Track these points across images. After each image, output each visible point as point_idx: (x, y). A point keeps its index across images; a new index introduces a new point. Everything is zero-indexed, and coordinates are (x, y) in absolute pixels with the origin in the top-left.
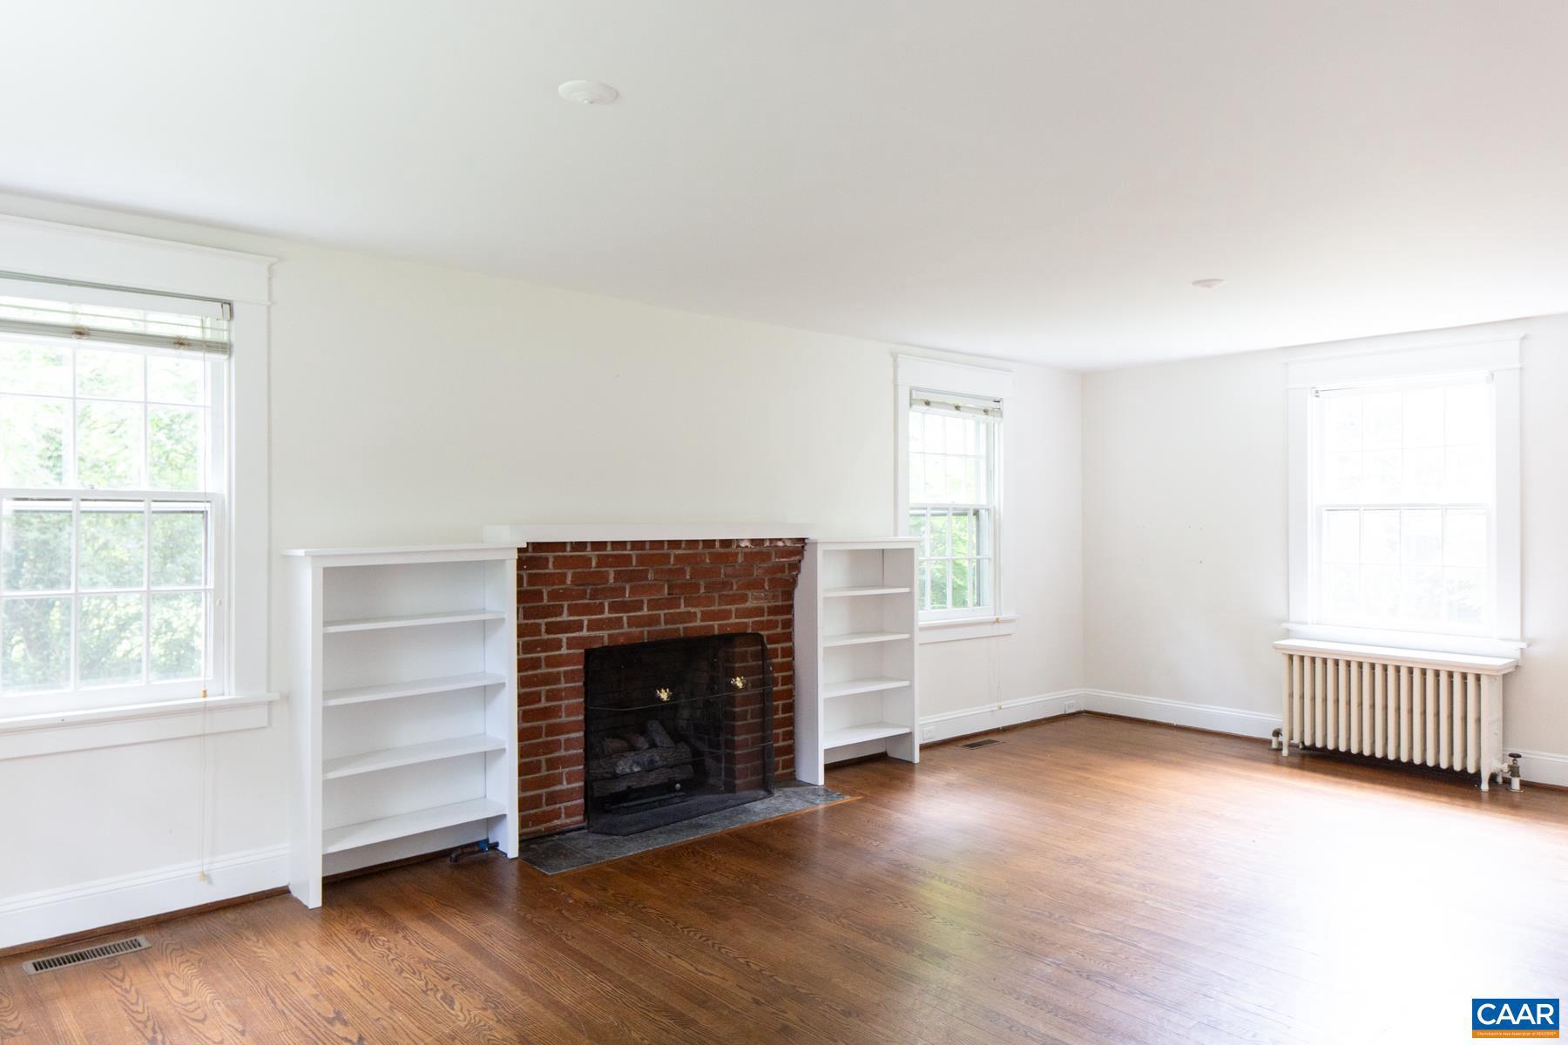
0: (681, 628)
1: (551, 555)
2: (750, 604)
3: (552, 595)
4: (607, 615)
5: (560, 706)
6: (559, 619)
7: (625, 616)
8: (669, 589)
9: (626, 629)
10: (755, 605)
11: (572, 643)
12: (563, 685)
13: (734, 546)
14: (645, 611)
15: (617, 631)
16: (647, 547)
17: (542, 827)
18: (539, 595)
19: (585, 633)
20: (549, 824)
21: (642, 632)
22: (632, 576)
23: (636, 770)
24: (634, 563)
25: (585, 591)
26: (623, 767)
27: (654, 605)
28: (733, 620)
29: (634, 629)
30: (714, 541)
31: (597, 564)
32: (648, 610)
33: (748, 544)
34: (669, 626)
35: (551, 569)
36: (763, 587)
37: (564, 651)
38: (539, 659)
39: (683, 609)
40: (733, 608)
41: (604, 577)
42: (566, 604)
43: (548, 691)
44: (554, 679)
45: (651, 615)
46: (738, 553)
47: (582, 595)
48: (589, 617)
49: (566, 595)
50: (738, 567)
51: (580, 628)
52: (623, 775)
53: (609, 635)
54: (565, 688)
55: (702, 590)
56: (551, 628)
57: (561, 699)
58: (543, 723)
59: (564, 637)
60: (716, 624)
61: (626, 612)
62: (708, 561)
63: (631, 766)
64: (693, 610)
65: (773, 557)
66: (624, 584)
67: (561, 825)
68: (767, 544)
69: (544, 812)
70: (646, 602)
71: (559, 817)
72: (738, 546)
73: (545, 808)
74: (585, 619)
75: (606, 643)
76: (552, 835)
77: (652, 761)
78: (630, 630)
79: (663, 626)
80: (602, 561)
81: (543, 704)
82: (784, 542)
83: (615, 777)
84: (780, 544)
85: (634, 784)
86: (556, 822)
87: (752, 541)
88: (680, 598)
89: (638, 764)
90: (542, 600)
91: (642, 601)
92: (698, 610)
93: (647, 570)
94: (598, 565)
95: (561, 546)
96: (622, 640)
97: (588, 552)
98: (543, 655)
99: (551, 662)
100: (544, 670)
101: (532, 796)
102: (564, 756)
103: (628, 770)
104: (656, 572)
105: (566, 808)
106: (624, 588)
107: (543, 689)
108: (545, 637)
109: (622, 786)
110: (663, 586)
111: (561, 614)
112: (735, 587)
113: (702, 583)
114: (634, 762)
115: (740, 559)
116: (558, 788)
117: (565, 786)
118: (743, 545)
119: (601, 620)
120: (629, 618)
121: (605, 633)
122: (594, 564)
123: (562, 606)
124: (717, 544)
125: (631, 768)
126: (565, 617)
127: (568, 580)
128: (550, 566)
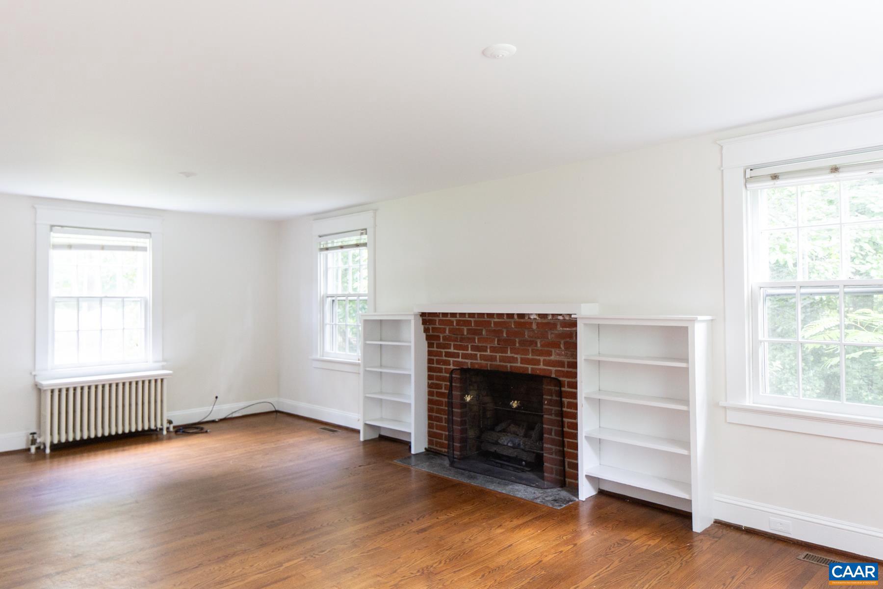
0: (509, 366)
2: (553, 358)
4: (470, 352)
6: (450, 350)
7: (479, 354)
8: (498, 341)
9: (479, 361)
10: (558, 359)
11: (454, 363)
13: (527, 318)
14: (488, 353)
15: (475, 361)
16: (476, 316)
18: (438, 337)
19: (460, 359)
21: (487, 364)
22: (475, 332)
23: (509, 445)
24: (473, 324)
26: (505, 440)
27: (493, 349)
28: (542, 366)
29: (483, 362)
30: (513, 314)
31: (456, 324)
33: (535, 317)
34: (502, 364)
36: (561, 348)
37: (452, 366)
38: (442, 368)
39: (509, 354)
40: (542, 358)
41: (463, 331)
45: (492, 355)
46: (532, 323)
47: (457, 340)
49: (450, 338)
50: (536, 332)
51: (458, 357)
52: (502, 445)
53: (471, 363)
55: (517, 345)
59: (451, 360)
60: (530, 367)
61: (479, 351)
62: (513, 326)
63: (509, 442)
64: (516, 356)
65: (559, 326)
66: (475, 336)
68: (550, 317)
70: (489, 347)
72: (529, 318)
74: (461, 352)
75: (469, 366)
77: (519, 444)
79: (498, 363)
80: (458, 322)
82: (563, 317)
83: (496, 443)
84: (560, 318)
87: (539, 315)
88: (507, 348)
90: (440, 340)
91: (486, 347)
92: (519, 357)
93: (482, 330)
96: (477, 367)
98: (444, 367)
103: (505, 444)
104: (487, 331)
106: (475, 339)
108: (444, 358)
110: (495, 339)
111: (451, 348)
112: (539, 345)
113: (517, 340)
114: (511, 441)
115: (534, 327)
118: (532, 317)
119: (467, 354)
120: (480, 355)
121: (469, 361)
123: (451, 344)
124: (516, 317)
125: (507, 444)
126: (452, 350)
127: (447, 332)
128: (437, 324)
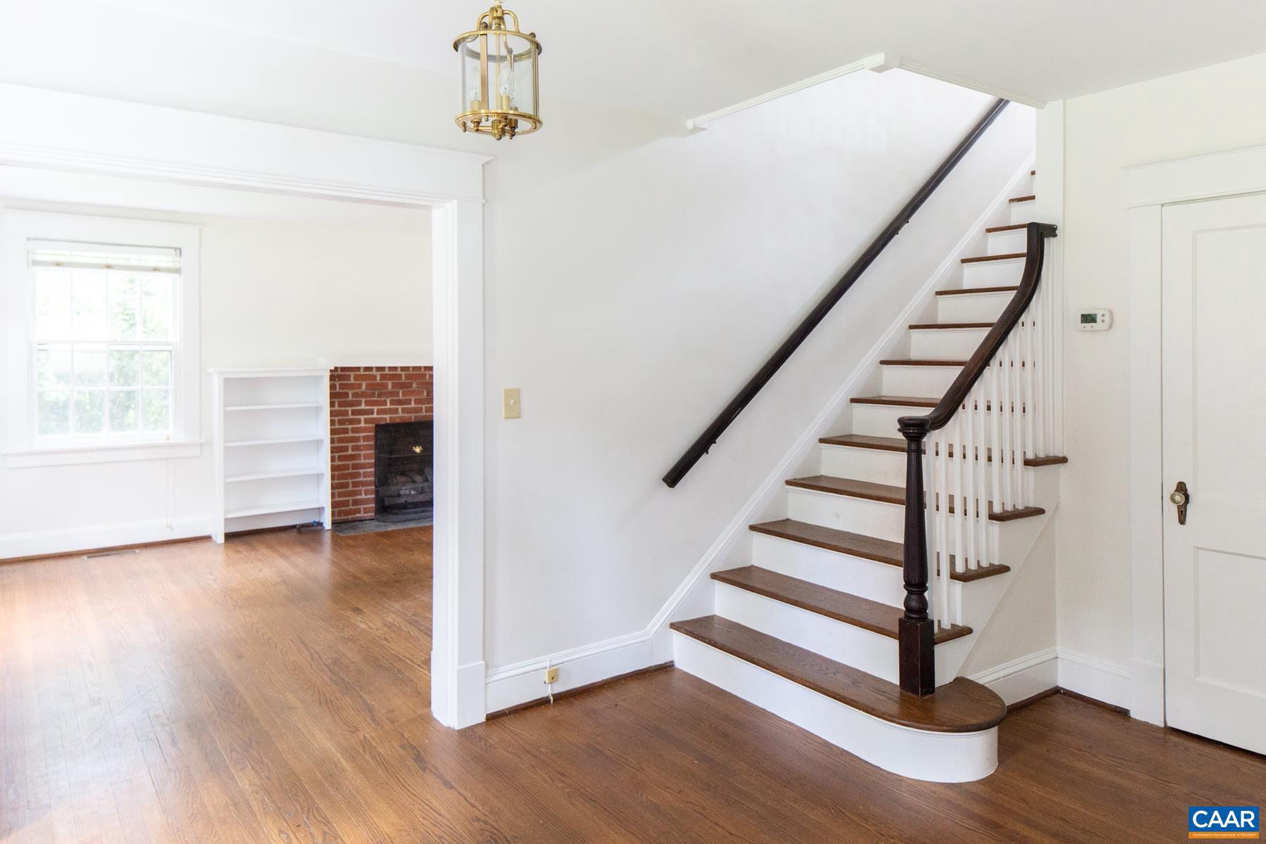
1: (352, 374)
3: (355, 395)
4: (388, 406)
5: (360, 454)
6: (359, 408)
7: (400, 408)
8: (427, 392)
9: (401, 414)
11: (367, 421)
12: (362, 443)
14: (413, 405)
15: (395, 415)
16: (411, 369)
17: (350, 517)
18: (346, 395)
19: (375, 416)
20: (354, 516)
21: (411, 417)
22: (402, 386)
23: (412, 492)
24: (403, 378)
25: (374, 393)
27: (417, 402)
29: (406, 415)
32: (415, 404)
35: (352, 381)
37: (362, 425)
38: (348, 429)
41: (386, 386)
42: (363, 400)
43: (353, 446)
44: (357, 439)
45: (416, 407)
47: (373, 395)
48: (377, 407)
49: (363, 395)
51: (373, 413)
52: (404, 495)
53: (390, 417)
54: (363, 445)
56: (354, 413)
57: (361, 450)
58: (350, 463)
59: (362, 418)
61: (401, 405)
66: (398, 390)
67: (361, 517)
69: (350, 509)
70: (413, 400)
71: (359, 512)
73: (351, 507)
74: (375, 408)
75: (388, 421)
76: (356, 521)
78: (403, 415)
80: (383, 377)
81: (350, 452)
83: (399, 495)
85: (410, 500)
86: (358, 515)
89: (414, 489)
90: (348, 397)
91: (411, 400)
93: (412, 383)
94: (381, 379)
95: (358, 369)
96: (398, 421)
97: (374, 372)
98: (350, 427)
99: (354, 430)
100: (350, 435)
101: (344, 501)
102: (362, 481)
105: (364, 508)
106: (398, 393)
107: (350, 445)
108: (351, 417)
109: (402, 501)
110: (423, 392)
111: (360, 405)
116: (359, 497)
117: (363, 496)
119: (385, 409)
120: (402, 409)
121: (387, 416)
122: (378, 378)
123: (361, 401)
125: (410, 492)
126: (363, 407)
127: (364, 387)
128: (352, 379)
